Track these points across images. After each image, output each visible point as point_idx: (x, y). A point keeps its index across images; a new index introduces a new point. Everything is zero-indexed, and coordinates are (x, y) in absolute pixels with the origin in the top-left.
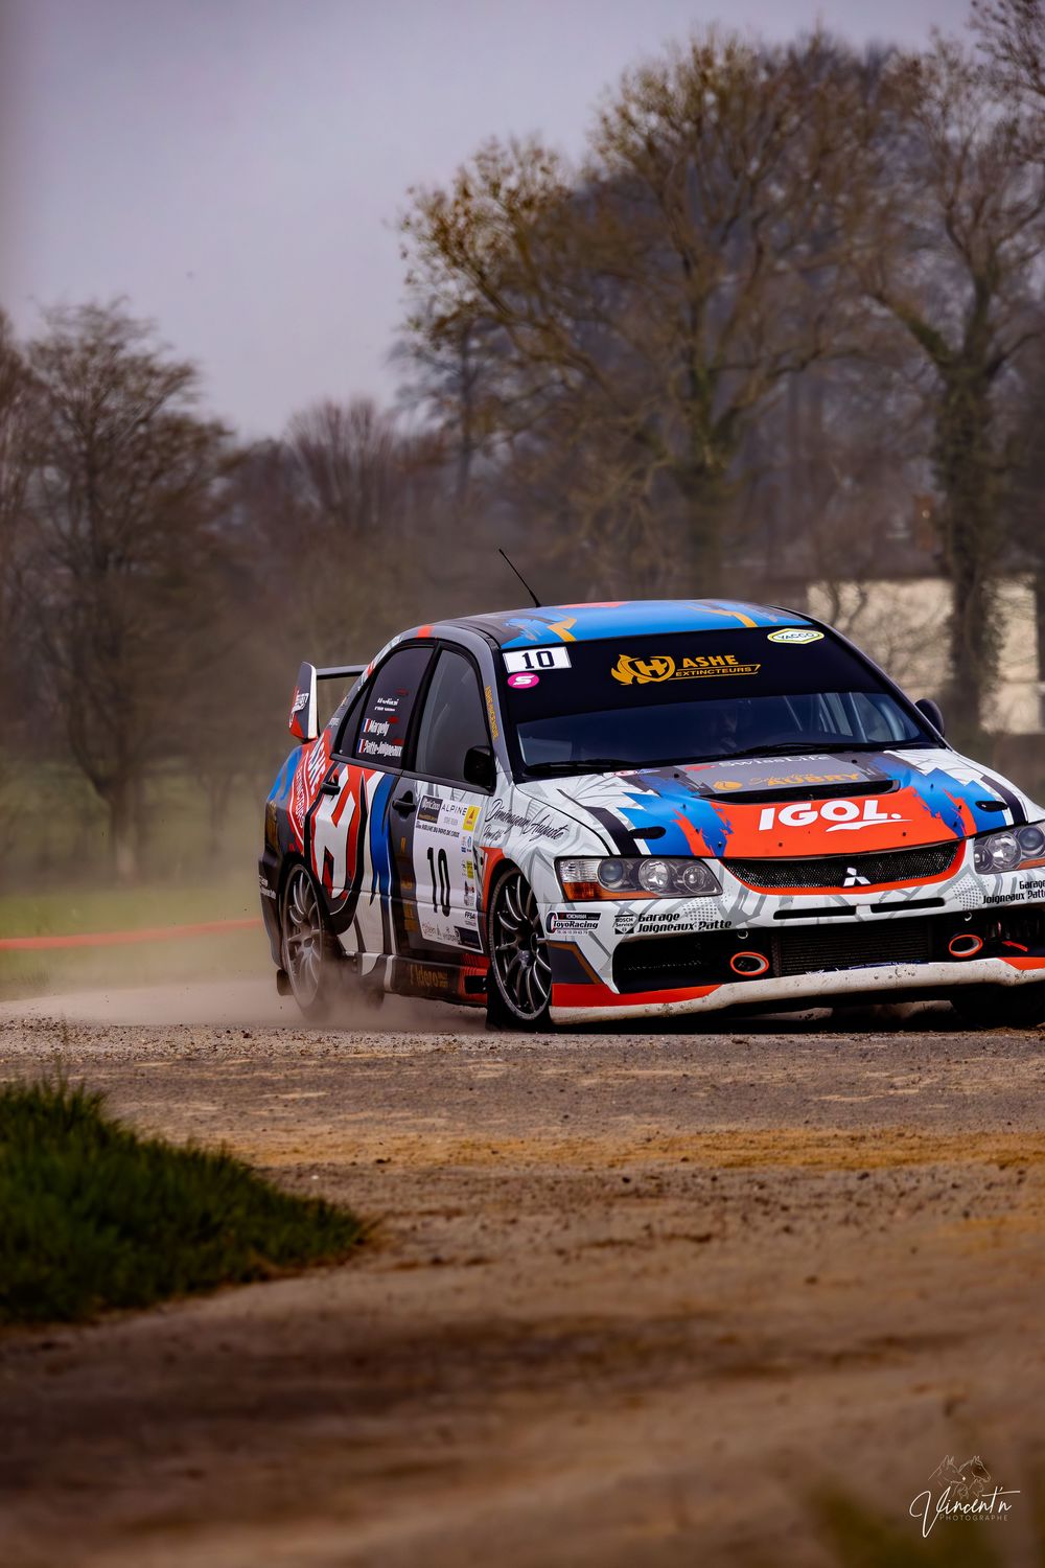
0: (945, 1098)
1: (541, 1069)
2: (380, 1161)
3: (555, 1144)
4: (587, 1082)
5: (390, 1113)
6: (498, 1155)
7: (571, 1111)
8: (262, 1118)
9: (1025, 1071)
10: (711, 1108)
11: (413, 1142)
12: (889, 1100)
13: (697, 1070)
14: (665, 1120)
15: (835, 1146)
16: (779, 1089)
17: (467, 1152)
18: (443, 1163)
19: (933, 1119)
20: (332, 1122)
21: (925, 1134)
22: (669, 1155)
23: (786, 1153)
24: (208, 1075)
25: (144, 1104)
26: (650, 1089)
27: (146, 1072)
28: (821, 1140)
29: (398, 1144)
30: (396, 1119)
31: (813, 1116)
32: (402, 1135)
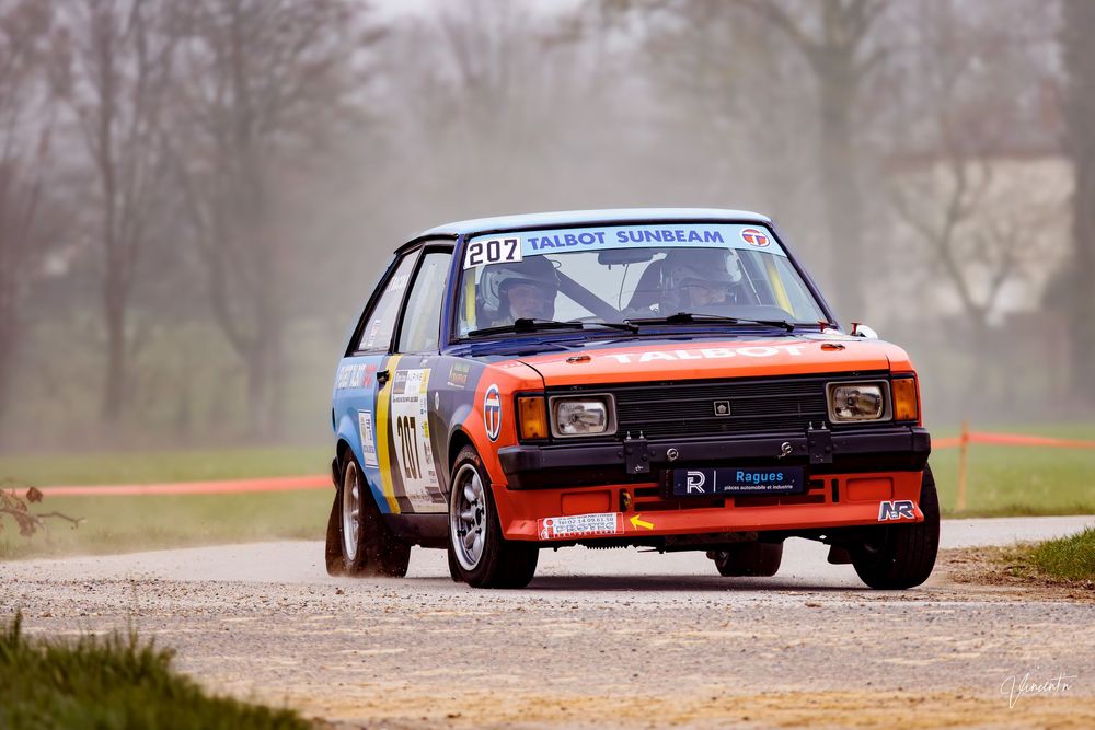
0: (1006, 662)
1: (615, 629)
2: (451, 716)
3: (622, 701)
4: (659, 642)
5: (464, 669)
6: (566, 712)
7: (642, 670)
8: (339, 673)
9: (1084, 637)
10: (777, 669)
11: (485, 699)
12: (951, 665)
13: (767, 633)
14: (731, 679)
15: (893, 707)
16: (845, 651)
17: (536, 709)
18: (512, 719)
19: (991, 683)
20: (407, 678)
21: (984, 697)
22: (732, 713)
23: (845, 713)
24: (291, 631)
25: (226, 657)
26: (720, 650)
27: (230, 627)
28: (881, 701)
29: (471, 700)
30: (469, 676)
31: (875, 678)
32: (474, 691)
